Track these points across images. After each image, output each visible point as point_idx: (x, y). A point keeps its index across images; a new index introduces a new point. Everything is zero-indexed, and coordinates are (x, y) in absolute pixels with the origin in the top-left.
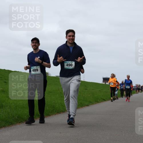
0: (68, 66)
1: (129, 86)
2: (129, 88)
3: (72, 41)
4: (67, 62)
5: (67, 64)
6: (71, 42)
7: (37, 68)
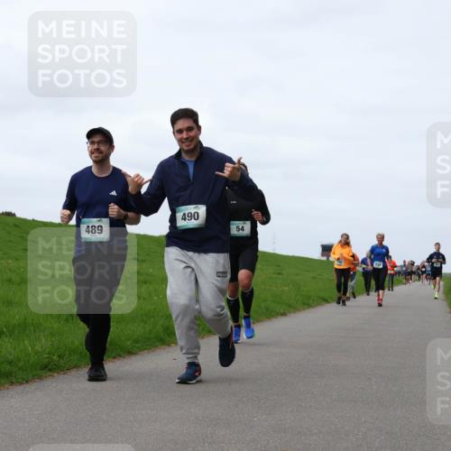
0: (185, 219)
1: (382, 263)
2: (381, 267)
3: (188, 146)
4: (183, 207)
5: (184, 214)
6: (186, 148)
7: (100, 224)
